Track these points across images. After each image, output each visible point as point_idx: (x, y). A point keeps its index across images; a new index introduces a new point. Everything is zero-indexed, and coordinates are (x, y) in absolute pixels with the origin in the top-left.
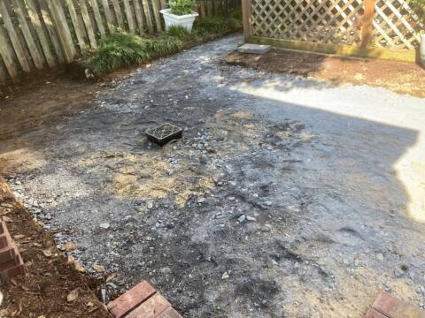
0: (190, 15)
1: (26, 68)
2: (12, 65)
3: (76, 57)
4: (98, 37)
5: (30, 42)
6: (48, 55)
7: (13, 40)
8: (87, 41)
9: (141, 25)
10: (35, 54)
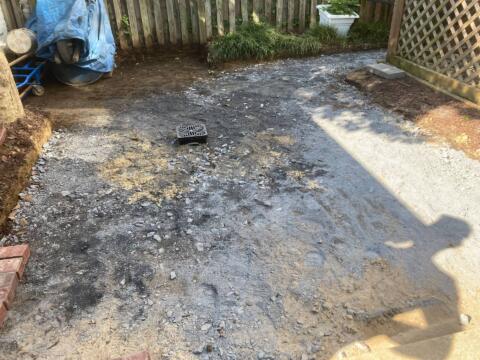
0: (347, 16)
1: (161, 40)
2: (149, 35)
3: (210, 40)
4: (239, 23)
5: (171, 17)
6: (184, 32)
7: (156, 12)
8: (227, 25)
9: (291, 18)
10: (173, 29)
